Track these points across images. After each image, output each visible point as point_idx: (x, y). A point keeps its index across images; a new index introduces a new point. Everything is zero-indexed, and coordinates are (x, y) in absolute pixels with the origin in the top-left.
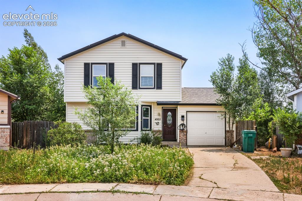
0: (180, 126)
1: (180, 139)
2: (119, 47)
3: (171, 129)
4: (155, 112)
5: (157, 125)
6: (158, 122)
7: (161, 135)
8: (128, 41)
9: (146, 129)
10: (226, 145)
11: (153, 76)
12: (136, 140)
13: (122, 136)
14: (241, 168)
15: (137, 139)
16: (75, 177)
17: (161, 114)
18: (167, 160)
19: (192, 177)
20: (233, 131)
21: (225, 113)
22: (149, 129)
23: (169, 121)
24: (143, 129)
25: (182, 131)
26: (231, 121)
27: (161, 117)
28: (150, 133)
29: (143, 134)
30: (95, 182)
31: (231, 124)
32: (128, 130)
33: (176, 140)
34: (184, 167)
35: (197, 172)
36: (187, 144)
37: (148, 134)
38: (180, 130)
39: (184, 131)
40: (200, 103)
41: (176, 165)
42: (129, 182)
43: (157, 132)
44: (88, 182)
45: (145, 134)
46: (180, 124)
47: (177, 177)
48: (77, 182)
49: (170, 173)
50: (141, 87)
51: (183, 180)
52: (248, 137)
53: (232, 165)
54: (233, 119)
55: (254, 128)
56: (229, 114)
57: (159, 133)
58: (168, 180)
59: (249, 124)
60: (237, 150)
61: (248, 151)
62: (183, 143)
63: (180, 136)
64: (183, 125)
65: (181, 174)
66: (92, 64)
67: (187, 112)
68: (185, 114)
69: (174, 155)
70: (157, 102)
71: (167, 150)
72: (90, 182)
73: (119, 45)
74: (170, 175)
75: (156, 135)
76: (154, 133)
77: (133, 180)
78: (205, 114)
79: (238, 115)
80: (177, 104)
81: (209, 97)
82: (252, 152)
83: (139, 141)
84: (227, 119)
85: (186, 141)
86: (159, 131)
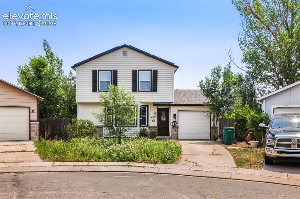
0: (172, 123)
1: (172, 133)
2: (122, 56)
3: (165, 125)
4: (151, 111)
5: (153, 122)
6: (154, 120)
7: (156, 130)
8: (129, 52)
9: (144, 125)
10: (211, 139)
11: (150, 81)
12: (135, 134)
13: (127, 130)
14: (217, 155)
15: (137, 133)
16: (100, 158)
17: (156, 113)
18: (162, 148)
19: (180, 160)
20: (217, 128)
21: (211, 112)
22: (146, 125)
23: (164, 119)
24: (141, 125)
25: (174, 127)
26: (215, 119)
27: (156, 115)
28: (148, 129)
29: (142, 129)
30: (114, 161)
31: (215, 121)
32: (132, 126)
33: (169, 135)
34: (174, 153)
35: (184, 157)
36: (178, 138)
37: (146, 130)
38: (172, 126)
39: (176, 127)
40: (189, 103)
41: (168, 151)
42: (136, 162)
43: (153, 128)
44: (109, 161)
45: (143, 129)
46: (173, 121)
47: (169, 159)
48: (102, 161)
49: (165, 156)
50: (139, 90)
51: (174, 161)
52: (228, 133)
53: (211, 153)
54: (217, 117)
55: (234, 125)
56: (214, 113)
57: (154, 129)
58: (163, 160)
59: (230, 121)
60: (219, 143)
61: (227, 144)
62: (175, 137)
63: (172, 132)
64: (174, 122)
65: (172, 157)
66: (99, 71)
67: (178, 111)
68: (176, 113)
69: (167, 145)
70: (153, 103)
71: (162, 142)
72: (110, 162)
73: (121, 54)
74: (165, 158)
75: (152, 131)
76: (151, 129)
77: (139, 160)
78: (194, 113)
79: (221, 114)
80: (170, 104)
81: (197, 98)
82: (231, 144)
83: (138, 135)
84: (212, 117)
85: (177, 135)
86: (155, 127)
